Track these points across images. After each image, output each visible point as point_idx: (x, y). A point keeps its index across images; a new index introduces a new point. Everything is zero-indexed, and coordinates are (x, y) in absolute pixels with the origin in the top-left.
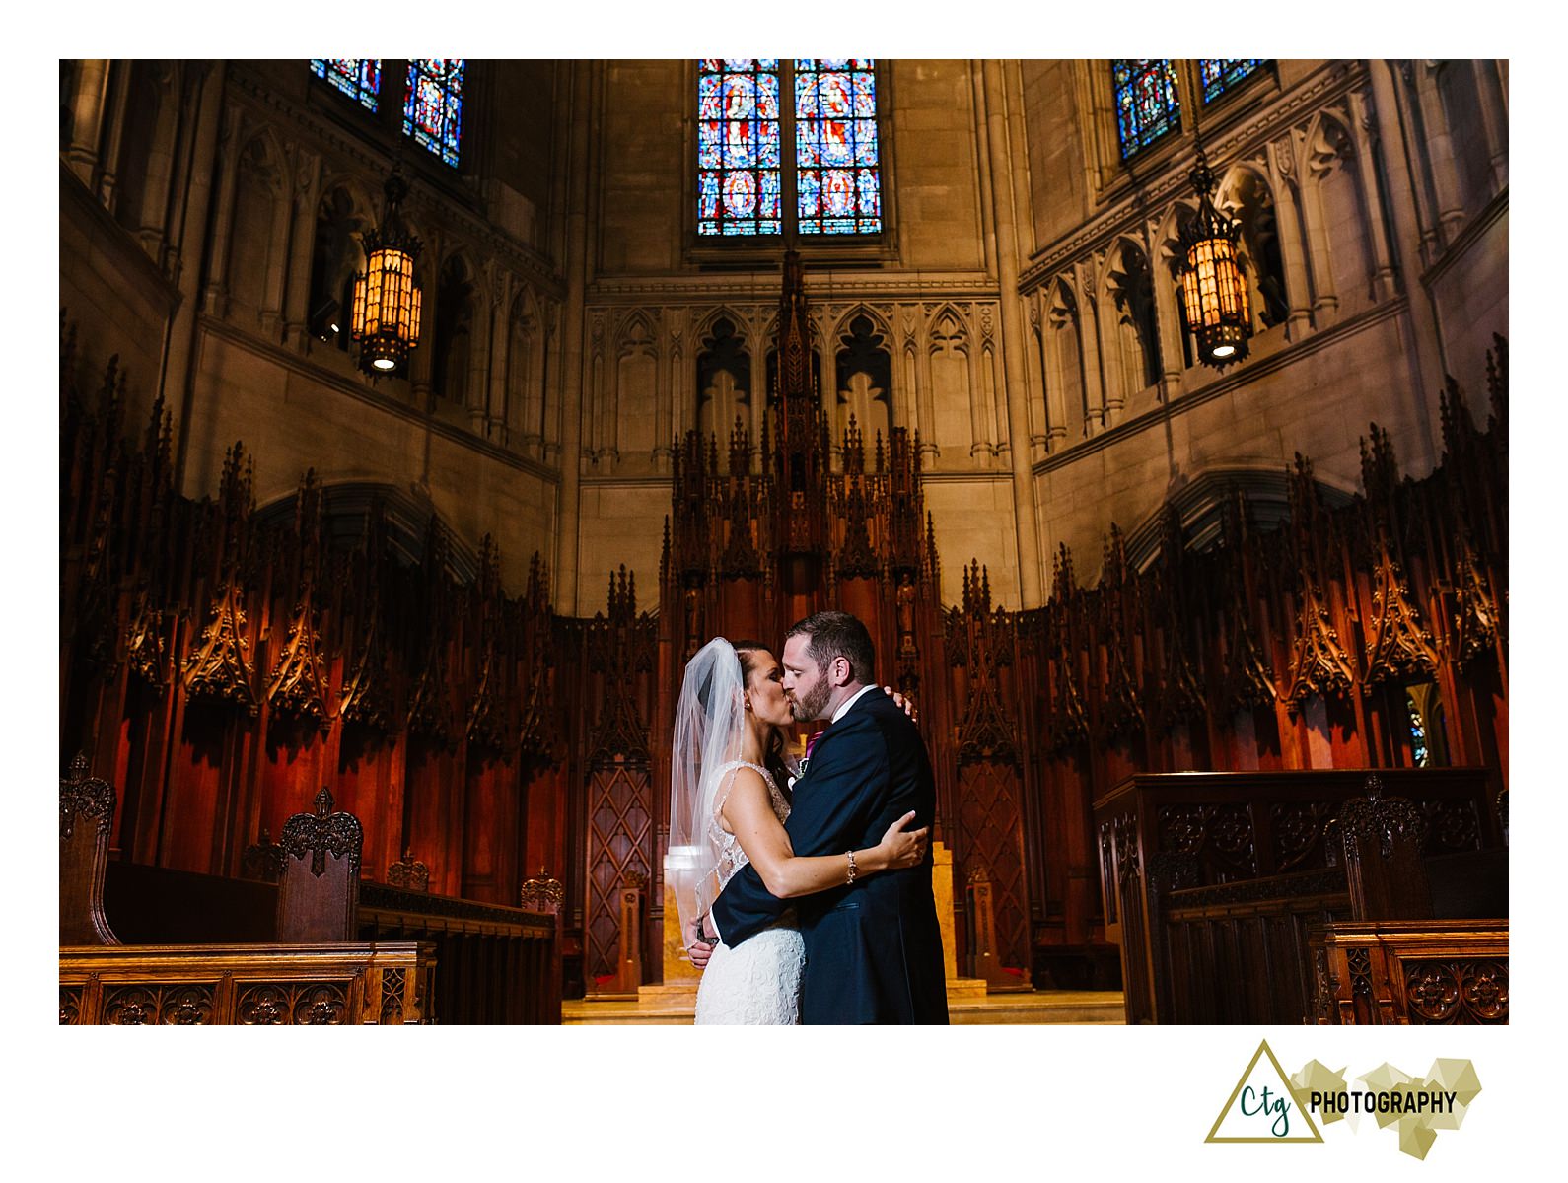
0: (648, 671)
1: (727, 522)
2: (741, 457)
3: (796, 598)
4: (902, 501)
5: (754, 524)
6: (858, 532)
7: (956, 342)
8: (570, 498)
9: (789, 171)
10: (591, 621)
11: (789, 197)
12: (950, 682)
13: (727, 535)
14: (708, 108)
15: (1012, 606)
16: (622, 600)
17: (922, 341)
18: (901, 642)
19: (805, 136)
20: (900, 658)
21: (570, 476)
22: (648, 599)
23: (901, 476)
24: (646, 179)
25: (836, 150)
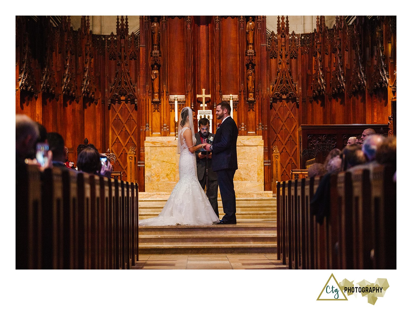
0: (135, 59)
3: (202, 26)
10: (109, 36)
12: (269, 67)
15: (299, 31)
18: (247, 49)
20: (247, 55)
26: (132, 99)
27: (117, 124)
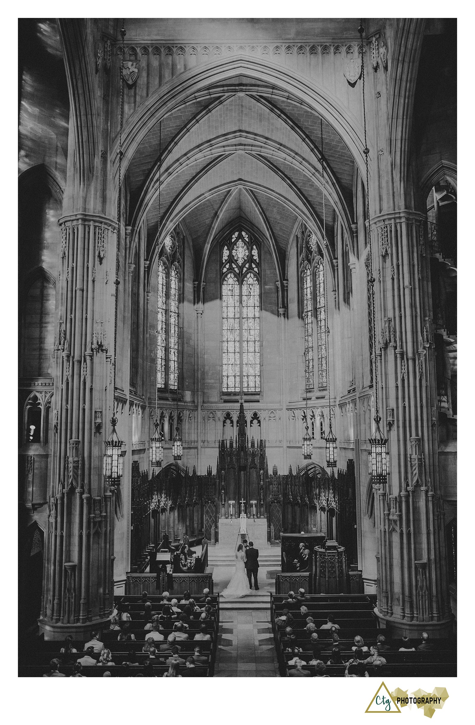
0: (214, 486)
1: (229, 457)
2: (231, 444)
3: (242, 472)
4: (261, 454)
5: (234, 458)
6: (253, 460)
7: (274, 418)
8: (199, 452)
9: (241, 376)
10: (204, 476)
11: (241, 382)
12: (269, 489)
13: (229, 461)
14: (225, 361)
15: (282, 474)
16: (210, 473)
17: (267, 419)
18: (261, 482)
19: (245, 368)
20: (260, 485)
21: (199, 447)
22: (214, 472)
23: (261, 449)
24: (213, 381)
25: (251, 372)
26: (213, 502)
27: (207, 513)
